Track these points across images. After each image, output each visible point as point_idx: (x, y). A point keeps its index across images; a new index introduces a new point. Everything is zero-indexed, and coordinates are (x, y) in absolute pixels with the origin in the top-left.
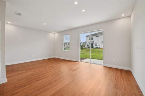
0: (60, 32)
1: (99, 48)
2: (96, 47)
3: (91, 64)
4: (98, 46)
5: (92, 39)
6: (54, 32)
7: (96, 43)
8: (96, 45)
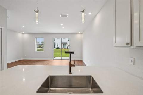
0: (31, 34)
1: (60, 48)
2: (57, 47)
3: (62, 60)
4: (59, 47)
5: (54, 40)
6: (23, 33)
7: (57, 44)
8: (57, 46)
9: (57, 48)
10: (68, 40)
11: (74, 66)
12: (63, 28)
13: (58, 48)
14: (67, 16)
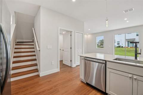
6: (88, 34)
7: (118, 42)
8: (118, 44)
9: (117, 47)
10: (137, 35)
11: (140, 54)
12: (128, 22)
13: (119, 47)
14: (132, 10)
